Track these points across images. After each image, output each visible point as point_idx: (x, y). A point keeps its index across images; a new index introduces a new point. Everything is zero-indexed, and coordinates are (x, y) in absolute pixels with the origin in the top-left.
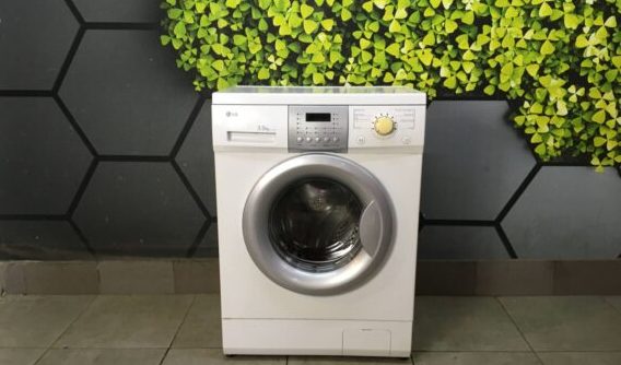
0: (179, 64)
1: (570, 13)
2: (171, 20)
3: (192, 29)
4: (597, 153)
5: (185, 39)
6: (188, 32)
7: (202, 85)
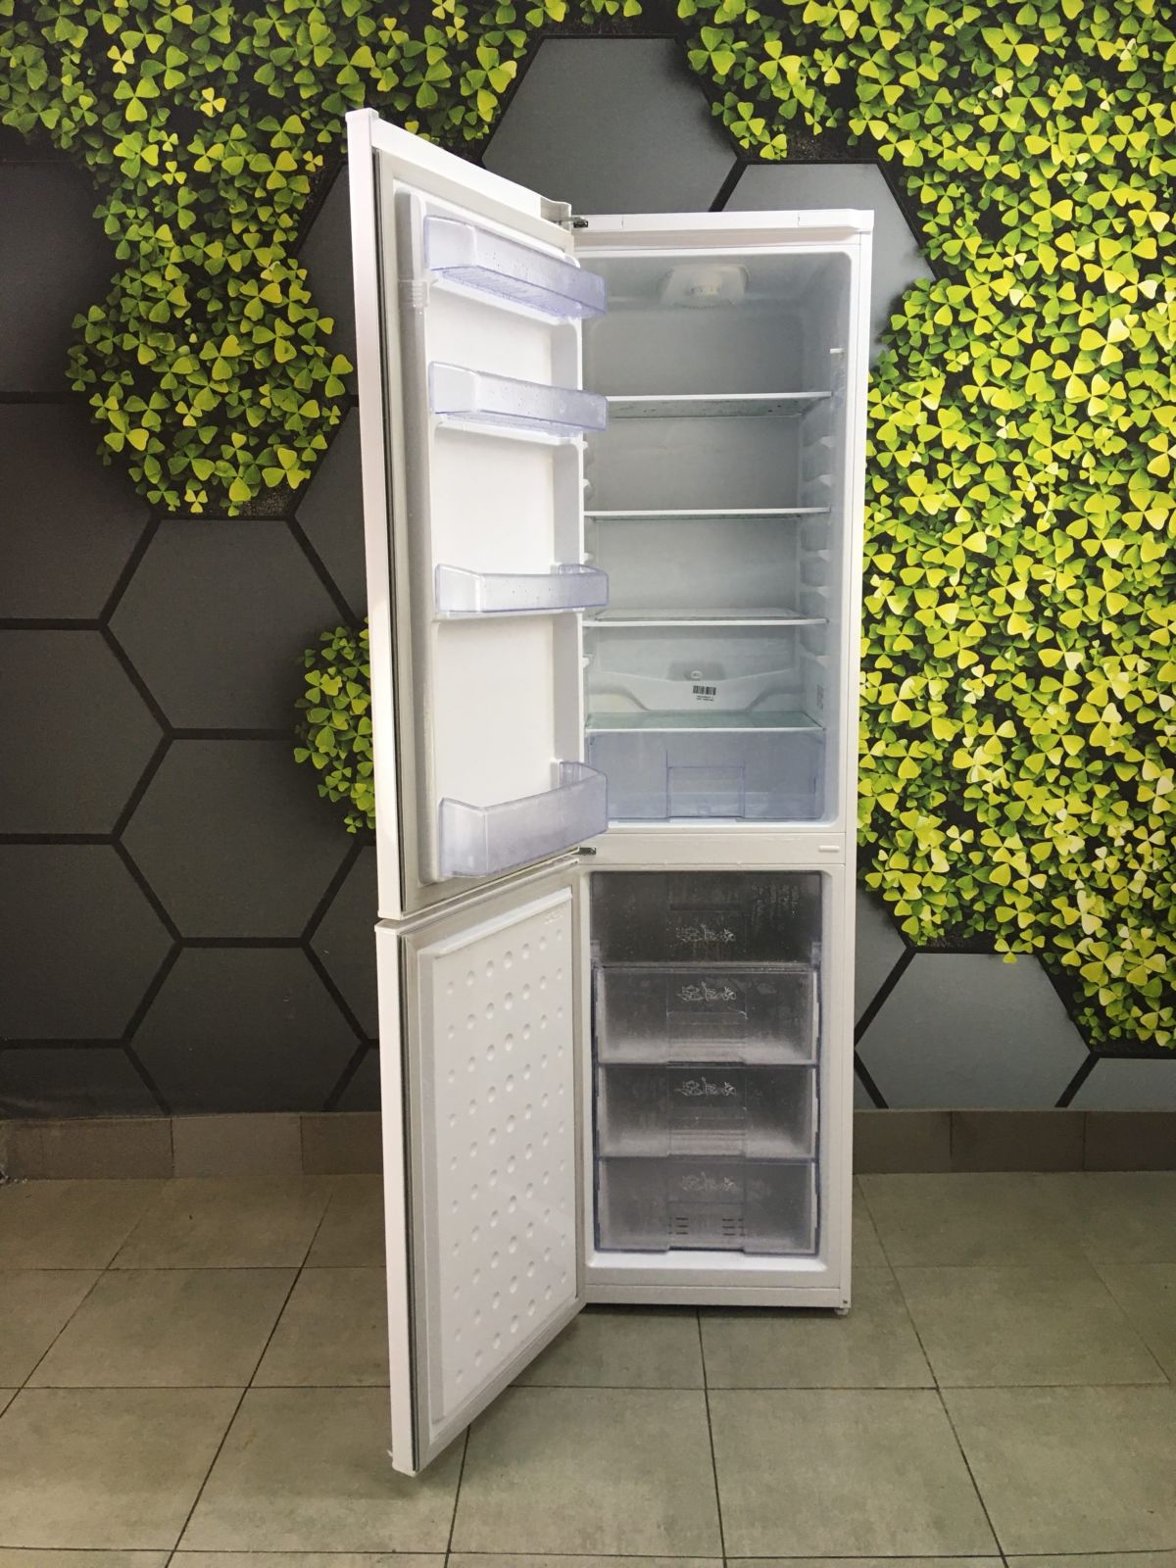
0: (322, 793)
1: (940, 716)
2: (311, 726)
3: (344, 739)
4: (1003, 933)
5: (333, 755)
6: (338, 744)
7: (359, 824)
